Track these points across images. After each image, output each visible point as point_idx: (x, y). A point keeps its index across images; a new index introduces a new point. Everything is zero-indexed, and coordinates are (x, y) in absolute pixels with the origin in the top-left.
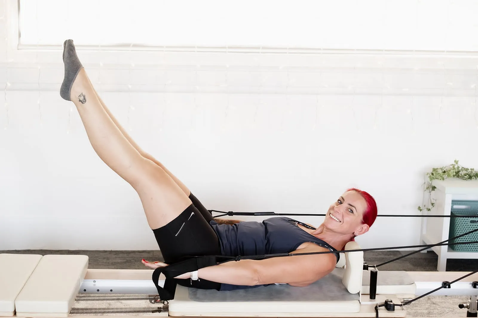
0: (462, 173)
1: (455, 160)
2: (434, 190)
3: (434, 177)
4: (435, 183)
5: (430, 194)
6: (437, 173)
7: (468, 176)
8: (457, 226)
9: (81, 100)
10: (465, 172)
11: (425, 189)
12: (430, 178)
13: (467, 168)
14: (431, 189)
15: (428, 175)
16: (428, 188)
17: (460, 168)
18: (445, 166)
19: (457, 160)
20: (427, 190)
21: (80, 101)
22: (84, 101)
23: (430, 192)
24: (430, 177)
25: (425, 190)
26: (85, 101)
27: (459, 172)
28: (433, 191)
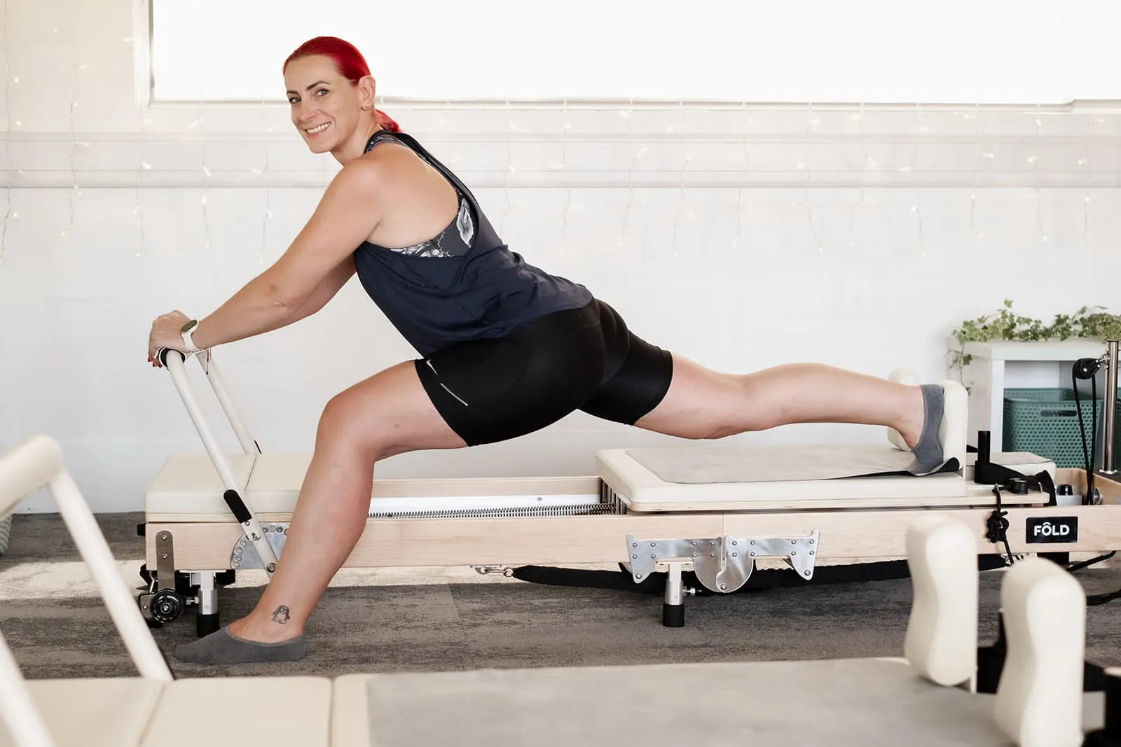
0: (1019, 328)
1: (1005, 299)
2: (968, 364)
3: (968, 337)
4: (971, 348)
5: (961, 373)
6: (972, 328)
7: (1032, 333)
8: (1018, 438)
9: (285, 615)
10: (1026, 327)
11: (951, 363)
12: (960, 340)
13: (1028, 317)
14: (962, 361)
15: (956, 335)
16: (955, 361)
17: (1015, 319)
18: (986, 316)
19: (1009, 299)
20: (954, 366)
21: (288, 617)
22: (282, 610)
23: (961, 368)
24: (960, 337)
25: (951, 367)
26: (282, 607)
27: (1013, 326)
28: (967, 366)
